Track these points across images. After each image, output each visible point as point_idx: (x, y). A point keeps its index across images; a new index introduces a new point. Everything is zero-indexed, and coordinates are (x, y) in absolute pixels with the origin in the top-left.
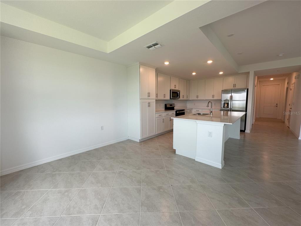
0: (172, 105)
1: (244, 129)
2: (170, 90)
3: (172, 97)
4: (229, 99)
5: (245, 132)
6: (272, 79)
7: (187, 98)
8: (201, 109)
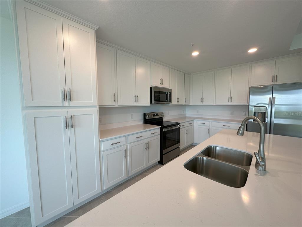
2: (151, 88)
7: (186, 102)
8: (208, 121)
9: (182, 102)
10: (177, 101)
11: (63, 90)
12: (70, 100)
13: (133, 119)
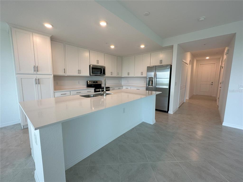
0: (97, 82)
1: (167, 110)
2: (90, 66)
3: (92, 73)
4: (153, 76)
5: (169, 113)
6: (207, 58)
7: (118, 75)
8: (130, 87)
9: (115, 75)
10: (110, 74)
11: (34, 66)
12: (38, 71)
13: (79, 84)
